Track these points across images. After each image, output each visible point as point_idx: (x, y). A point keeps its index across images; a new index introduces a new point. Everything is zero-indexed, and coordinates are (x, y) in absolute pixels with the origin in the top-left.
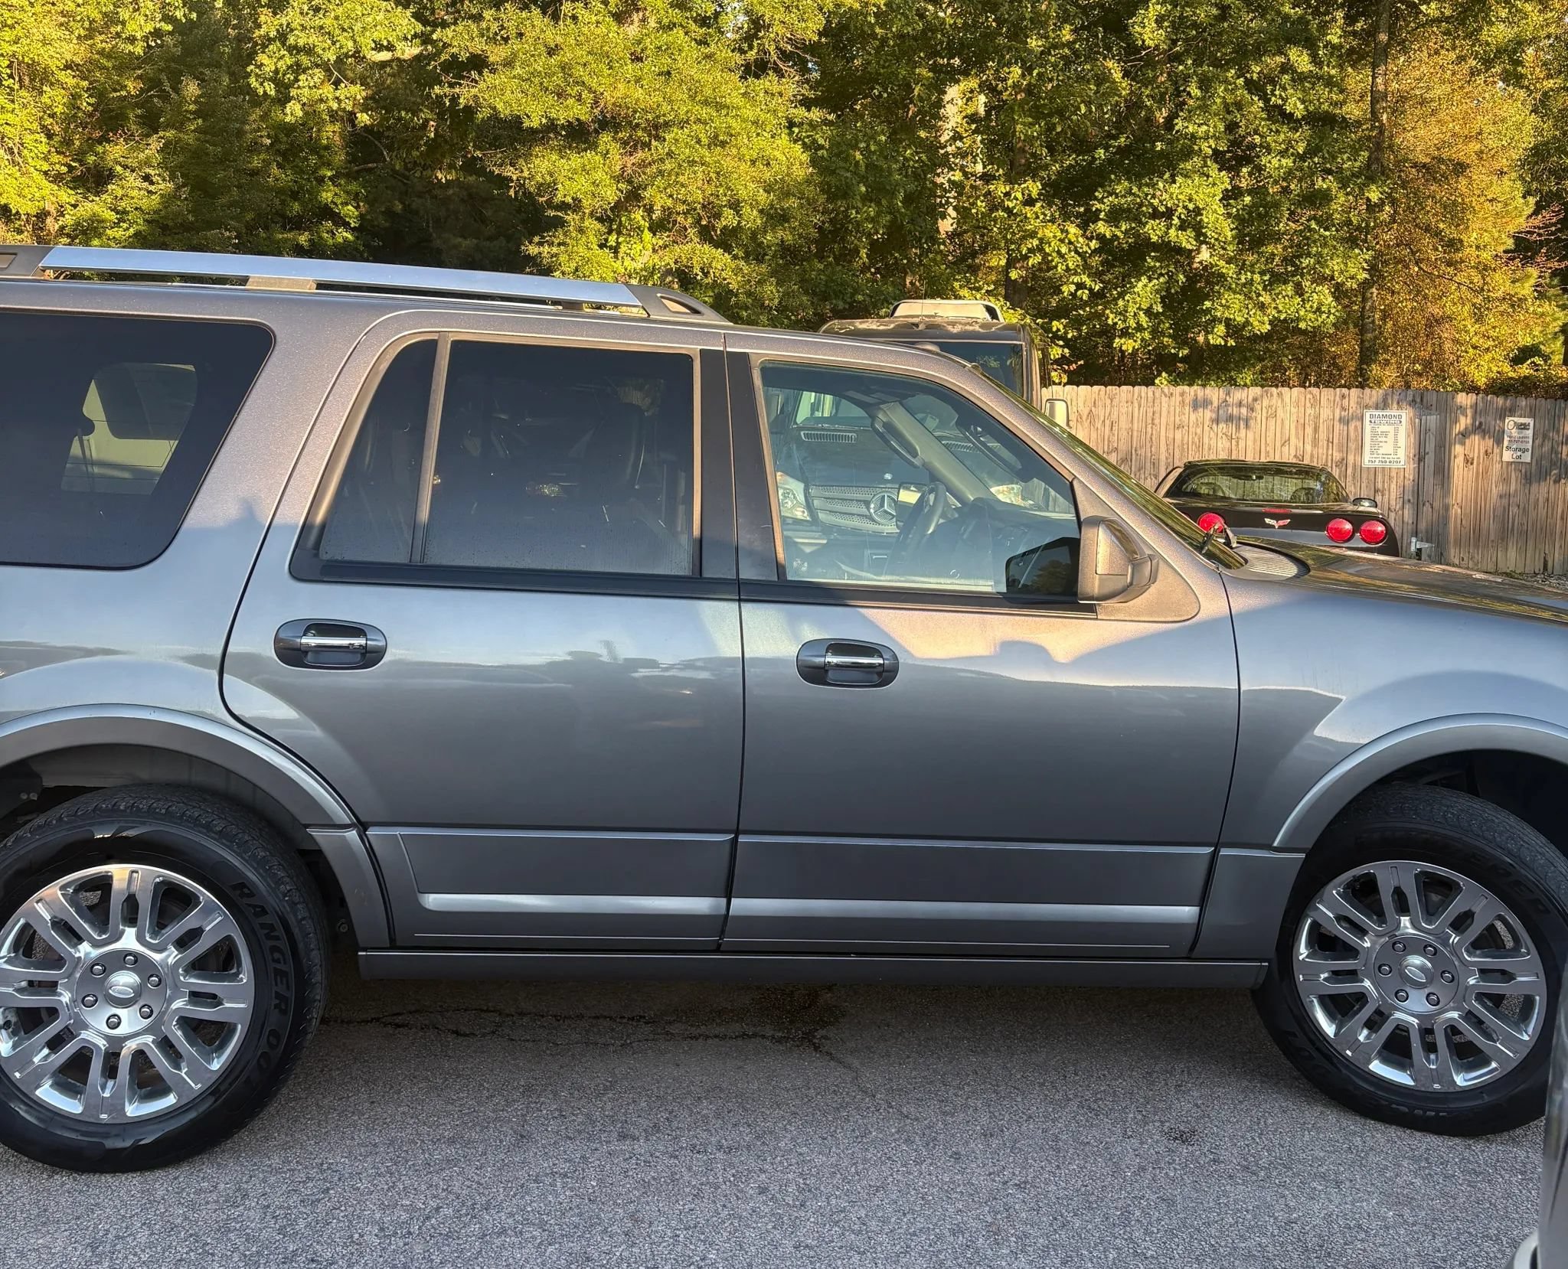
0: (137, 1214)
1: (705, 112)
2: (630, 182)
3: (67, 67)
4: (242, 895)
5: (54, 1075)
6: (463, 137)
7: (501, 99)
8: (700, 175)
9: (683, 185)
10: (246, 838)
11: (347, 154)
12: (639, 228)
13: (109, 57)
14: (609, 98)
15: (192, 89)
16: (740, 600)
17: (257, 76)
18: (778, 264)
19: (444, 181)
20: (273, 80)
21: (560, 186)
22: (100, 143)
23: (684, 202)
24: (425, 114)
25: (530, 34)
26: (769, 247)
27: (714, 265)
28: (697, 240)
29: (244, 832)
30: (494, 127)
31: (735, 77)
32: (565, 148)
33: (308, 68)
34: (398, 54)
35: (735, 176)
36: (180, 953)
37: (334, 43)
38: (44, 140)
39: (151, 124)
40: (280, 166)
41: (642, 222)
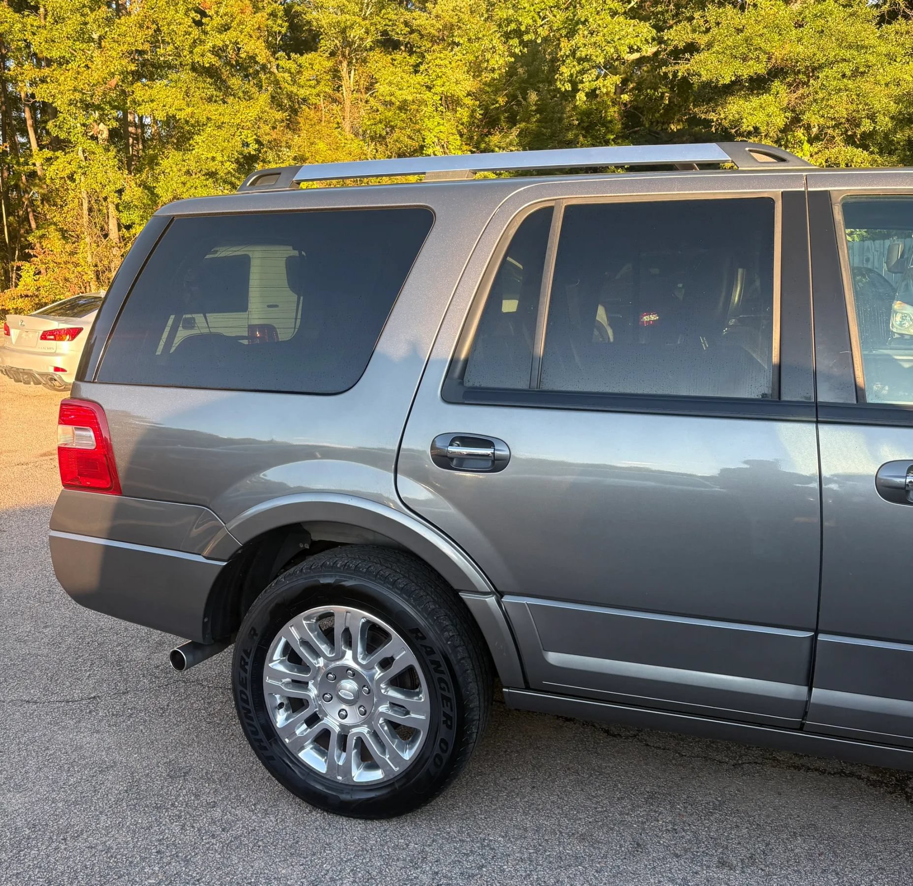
0: (351, 859)
1: (848, 54)
2: (793, 111)
3: (469, 95)
4: (417, 638)
5: (312, 742)
6: (686, 100)
7: (705, 69)
8: (845, 98)
9: (832, 107)
10: (422, 593)
11: (622, 124)
12: (800, 142)
13: (489, 86)
14: (778, 54)
15: (533, 97)
16: (817, 422)
17: (561, 80)
18: (905, 155)
19: (675, 130)
20: (570, 81)
21: (744, 120)
22: (487, 136)
23: (832, 119)
24: (662, 89)
25: (724, 23)
26: (898, 143)
27: (854, 160)
28: (842, 144)
29: (421, 589)
30: (709, 92)
31: (872, 26)
32: (749, 95)
33: (588, 70)
34: (644, 54)
35: (872, 95)
36: (382, 672)
37: (603, 51)
38: (459, 138)
39: (512, 121)
40: (584, 136)
41: (803, 137)
